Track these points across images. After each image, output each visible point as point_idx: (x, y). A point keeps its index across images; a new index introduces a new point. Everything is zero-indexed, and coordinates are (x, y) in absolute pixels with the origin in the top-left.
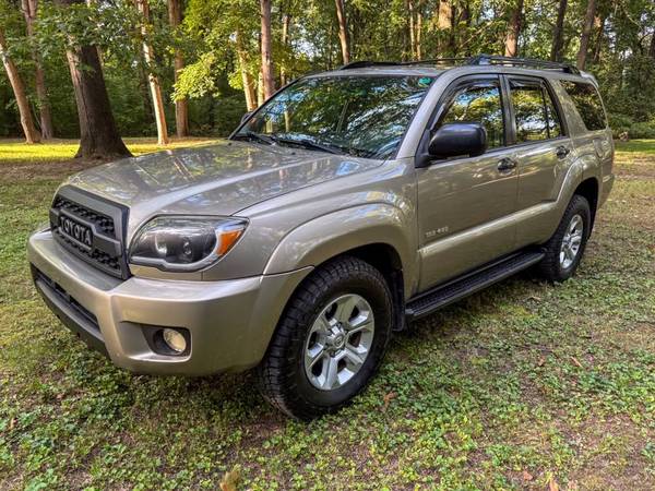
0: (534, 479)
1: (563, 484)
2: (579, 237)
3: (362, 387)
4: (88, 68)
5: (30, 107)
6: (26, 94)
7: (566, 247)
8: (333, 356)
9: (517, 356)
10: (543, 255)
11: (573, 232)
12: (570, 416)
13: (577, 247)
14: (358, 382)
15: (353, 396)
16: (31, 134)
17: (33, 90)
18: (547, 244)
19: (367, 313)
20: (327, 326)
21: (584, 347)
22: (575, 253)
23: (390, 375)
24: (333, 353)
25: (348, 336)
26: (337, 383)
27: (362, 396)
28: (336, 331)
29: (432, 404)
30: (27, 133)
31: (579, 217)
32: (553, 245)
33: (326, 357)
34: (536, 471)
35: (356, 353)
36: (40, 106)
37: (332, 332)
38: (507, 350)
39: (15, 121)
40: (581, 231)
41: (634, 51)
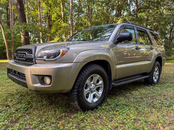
0: (155, 126)
1: (164, 127)
2: (158, 73)
3: (100, 104)
4: (26, 37)
5: (10, 51)
6: (9, 48)
7: (155, 75)
8: (92, 93)
9: (145, 99)
10: (149, 76)
11: (156, 72)
12: (163, 112)
13: (158, 76)
14: (99, 102)
15: (98, 106)
16: (9, 58)
17: (11, 48)
18: (150, 73)
19: (102, 81)
20: (90, 83)
21: (164, 98)
22: (157, 78)
23: (108, 102)
24: (92, 92)
25: (96, 88)
26: (93, 101)
27: (100, 106)
28: (93, 85)
29: (121, 108)
30: (8, 57)
31: (158, 67)
32: (151, 74)
33: (90, 93)
34: (155, 124)
35: (98, 94)
36: (12, 51)
37: (92, 85)
38: (141, 98)
39: (5, 55)
40: (158, 72)
41: (165, 40)
